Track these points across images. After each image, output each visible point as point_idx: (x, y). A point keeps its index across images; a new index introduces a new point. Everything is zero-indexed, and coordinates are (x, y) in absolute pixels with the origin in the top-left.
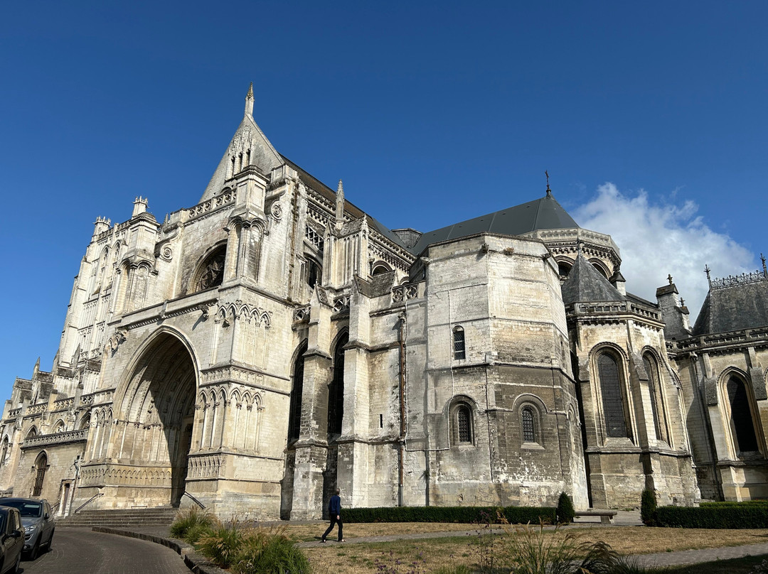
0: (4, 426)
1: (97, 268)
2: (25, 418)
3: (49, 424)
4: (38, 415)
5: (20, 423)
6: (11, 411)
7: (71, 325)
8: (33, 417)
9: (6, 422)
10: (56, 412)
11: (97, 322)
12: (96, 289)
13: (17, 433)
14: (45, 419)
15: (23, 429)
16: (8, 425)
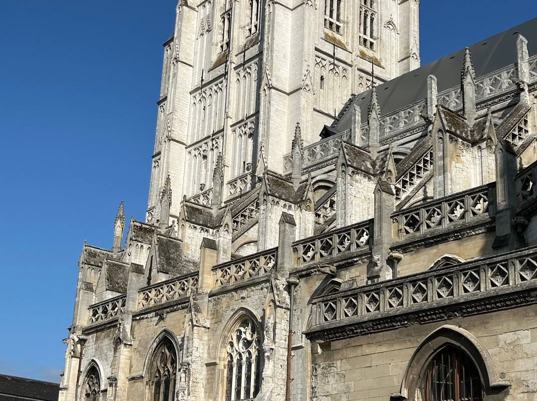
0: (82, 342)
1: (210, 19)
2: (138, 317)
3: (208, 324)
4: (172, 307)
5: (128, 330)
6: (94, 308)
7: (173, 136)
8: (160, 311)
9: (87, 331)
10: (224, 291)
11: (230, 122)
12: (214, 58)
13: (124, 351)
14: (198, 310)
15: (135, 344)
16: (91, 339)
